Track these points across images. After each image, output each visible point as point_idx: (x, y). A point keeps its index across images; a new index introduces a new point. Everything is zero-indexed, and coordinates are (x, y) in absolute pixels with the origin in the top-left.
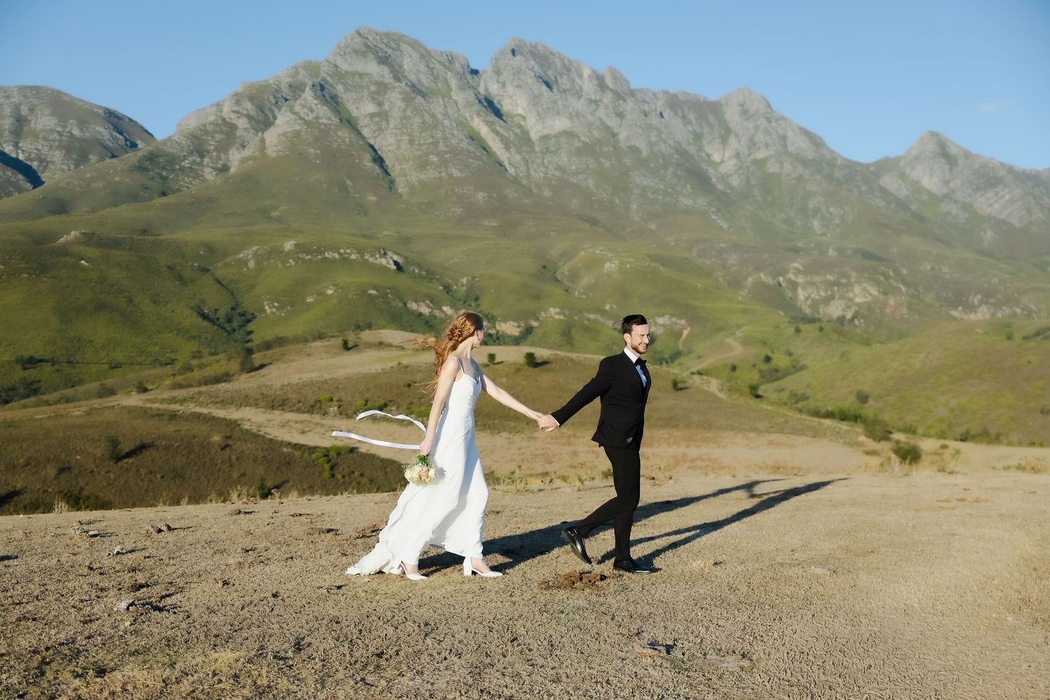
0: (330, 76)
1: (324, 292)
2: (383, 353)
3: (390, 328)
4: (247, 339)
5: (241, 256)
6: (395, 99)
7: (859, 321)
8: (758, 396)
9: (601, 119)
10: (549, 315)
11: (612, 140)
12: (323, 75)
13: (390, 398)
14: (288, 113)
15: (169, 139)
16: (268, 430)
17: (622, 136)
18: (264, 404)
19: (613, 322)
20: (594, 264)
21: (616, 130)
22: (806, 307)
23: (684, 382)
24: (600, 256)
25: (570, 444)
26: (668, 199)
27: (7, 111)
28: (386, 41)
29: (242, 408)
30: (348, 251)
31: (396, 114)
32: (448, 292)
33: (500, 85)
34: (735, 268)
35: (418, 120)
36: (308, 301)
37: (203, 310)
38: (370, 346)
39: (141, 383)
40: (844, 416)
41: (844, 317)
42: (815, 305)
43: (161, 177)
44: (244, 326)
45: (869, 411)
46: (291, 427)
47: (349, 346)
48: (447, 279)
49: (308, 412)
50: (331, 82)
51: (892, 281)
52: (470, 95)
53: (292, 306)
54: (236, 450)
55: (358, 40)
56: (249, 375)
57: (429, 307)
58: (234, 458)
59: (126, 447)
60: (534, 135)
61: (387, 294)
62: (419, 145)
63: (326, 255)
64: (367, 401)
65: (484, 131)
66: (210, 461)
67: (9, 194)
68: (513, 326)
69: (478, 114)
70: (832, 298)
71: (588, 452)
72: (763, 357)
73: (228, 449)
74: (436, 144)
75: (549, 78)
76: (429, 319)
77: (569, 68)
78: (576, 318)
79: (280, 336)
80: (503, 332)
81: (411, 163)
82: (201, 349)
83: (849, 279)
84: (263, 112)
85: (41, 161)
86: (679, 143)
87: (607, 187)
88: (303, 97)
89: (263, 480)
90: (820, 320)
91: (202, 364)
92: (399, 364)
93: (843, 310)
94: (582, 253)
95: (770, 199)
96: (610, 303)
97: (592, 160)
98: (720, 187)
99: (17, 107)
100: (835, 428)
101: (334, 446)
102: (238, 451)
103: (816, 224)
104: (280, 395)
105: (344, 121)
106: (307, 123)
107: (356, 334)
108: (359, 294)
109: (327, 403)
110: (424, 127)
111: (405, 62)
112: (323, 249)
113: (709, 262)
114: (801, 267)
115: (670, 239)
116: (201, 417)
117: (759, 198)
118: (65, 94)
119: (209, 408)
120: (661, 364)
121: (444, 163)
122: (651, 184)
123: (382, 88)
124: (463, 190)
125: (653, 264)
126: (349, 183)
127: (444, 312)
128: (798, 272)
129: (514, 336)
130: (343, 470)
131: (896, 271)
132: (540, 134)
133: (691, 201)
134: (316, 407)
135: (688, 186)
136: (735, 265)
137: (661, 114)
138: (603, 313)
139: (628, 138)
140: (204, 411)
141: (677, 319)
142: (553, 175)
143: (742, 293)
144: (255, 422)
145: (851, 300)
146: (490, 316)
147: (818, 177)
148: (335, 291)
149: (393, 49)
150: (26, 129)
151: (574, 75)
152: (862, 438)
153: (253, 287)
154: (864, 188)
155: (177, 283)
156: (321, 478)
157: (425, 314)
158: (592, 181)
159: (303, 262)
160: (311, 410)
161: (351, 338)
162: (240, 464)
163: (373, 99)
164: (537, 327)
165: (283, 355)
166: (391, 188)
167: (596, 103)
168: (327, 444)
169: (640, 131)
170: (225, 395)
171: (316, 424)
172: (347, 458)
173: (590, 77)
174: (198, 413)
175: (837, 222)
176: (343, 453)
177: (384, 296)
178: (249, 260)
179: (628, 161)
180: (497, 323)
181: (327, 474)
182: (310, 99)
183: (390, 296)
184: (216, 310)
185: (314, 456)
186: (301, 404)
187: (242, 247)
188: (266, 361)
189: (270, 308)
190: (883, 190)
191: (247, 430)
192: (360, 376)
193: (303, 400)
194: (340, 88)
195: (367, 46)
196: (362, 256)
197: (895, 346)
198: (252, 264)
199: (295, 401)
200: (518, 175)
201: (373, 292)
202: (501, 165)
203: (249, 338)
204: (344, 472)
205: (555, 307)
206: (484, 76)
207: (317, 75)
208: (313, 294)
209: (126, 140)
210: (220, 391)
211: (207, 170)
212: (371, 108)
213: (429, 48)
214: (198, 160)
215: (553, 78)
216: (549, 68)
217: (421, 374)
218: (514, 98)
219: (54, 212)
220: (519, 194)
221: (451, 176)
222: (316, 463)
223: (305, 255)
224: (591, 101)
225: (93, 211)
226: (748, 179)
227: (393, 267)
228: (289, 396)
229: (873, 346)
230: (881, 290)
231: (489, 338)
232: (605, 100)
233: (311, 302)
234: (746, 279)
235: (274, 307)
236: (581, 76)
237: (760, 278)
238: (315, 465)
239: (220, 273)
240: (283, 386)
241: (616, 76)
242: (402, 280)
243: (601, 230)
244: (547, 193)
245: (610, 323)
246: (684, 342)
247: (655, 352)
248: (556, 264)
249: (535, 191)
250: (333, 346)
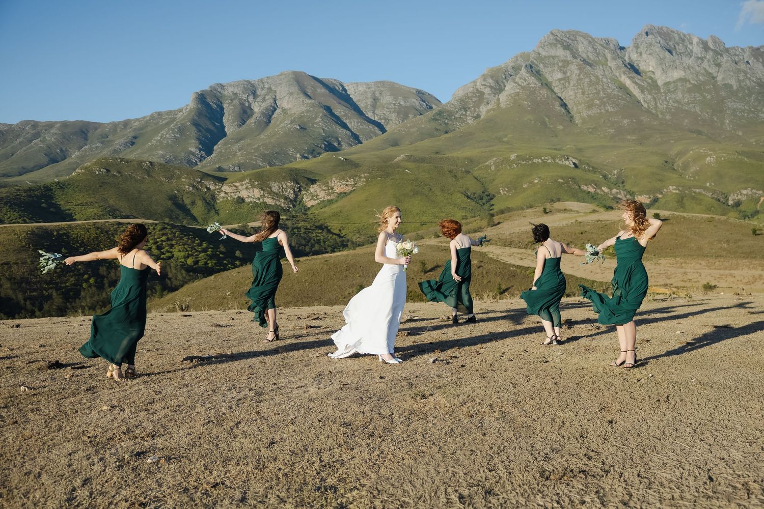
0: (535, 59)
1: (533, 182)
2: (567, 215)
3: (571, 201)
4: (491, 208)
5: (487, 163)
6: (573, 69)
9: (705, 69)
10: (669, 191)
11: (712, 81)
12: (532, 59)
14: (512, 83)
15: (449, 103)
16: (502, 258)
17: (719, 78)
18: (500, 244)
19: (712, 193)
20: (699, 158)
21: (715, 75)
23: (760, 230)
24: (703, 154)
25: (682, 268)
26: (751, 115)
27: (369, 95)
28: (568, 36)
29: (488, 246)
30: (546, 158)
31: (574, 77)
33: (638, 54)
35: (587, 80)
37: (467, 194)
38: (559, 211)
39: (436, 233)
43: (445, 123)
44: (489, 202)
46: (515, 256)
47: (548, 211)
50: (536, 63)
52: (620, 62)
53: (515, 190)
54: (485, 268)
55: (552, 37)
56: (492, 228)
57: (593, 187)
58: (484, 272)
59: (429, 267)
60: (660, 83)
62: (588, 94)
63: (534, 161)
65: (628, 83)
67: (371, 138)
68: (646, 197)
69: (624, 73)
71: (694, 272)
73: (481, 268)
74: (598, 93)
75: (671, 47)
77: (683, 39)
78: (686, 192)
79: (509, 206)
81: (583, 105)
82: (467, 214)
84: (498, 83)
85: (386, 119)
86: (760, 79)
88: (521, 72)
89: (500, 285)
91: (467, 222)
92: (576, 221)
96: (709, 182)
97: (698, 95)
99: (374, 93)
102: (487, 269)
104: (509, 239)
105: (544, 84)
106: (523, 88)
107: (551, 205)
108: (552, 182)
110: (591, 84)
111: (579, 47)
112: (532, 158)
118: (397, 84)
120: (745, 219)
121: (603, 104)
123: (566, 63)
125: (740, 157)
126: (547, 119)
127: (603, 191)
132: (664, 82)
137: (748, 62)
138: (705, 188)
139: (723, 79)
141: (757, 190)
142: (672, 106)
144: (495, 254)
146: (631, 192)
148: (539, 180)
149: (573, 40)
150: (378, 103)
151: (687, 43)
153: (494, 180)
155: (454, 179)
159: (521, 166)
161: (548, 206)
162: (487, 276)
163: (561, 70)
164: (661, 198)
165: (511, 217)
167: (702, 59)
169: (732, 74)
171: (529, 255)
173: (698, 44)
178: (491, 166)
179: (723, 93)
182: (524, 74)
183: (571, 182)
184: (474, 193)
185: (528, 272)
187: (487, 159)
188: (501, 220)
189: (503, 191)
191: (491, 258)
194: (541, 66)
195: (557, 40)
196: (555, 160)
198: (493, 168)
199: (517, 242)
200: (649, 107)
201: (561, 181)
202: (639, 102)
205: (673, 186)
206: (628, 50)
207: (528, 60)
208: (526, 183)
209: (427, 105)
211: (468, 118)
212: (559, 75)
213: (594, 37)
214: (464, 113)
215: (673, 46)
216: (670, 41)
217: (589, 227)
218: (647, 61)
219: (392, 146)
221: (607, 111)
223: (522, 161)
224: (698, 58)
225: (411, 144)
227: (573, 166)
228: (514, 239)
232: (708, 57)
233: (525, 187)
235: (505, 190)
236: (691, 43)
239: (476, 174)
240: (510, 234)
241: (715, 41)
242: (578, 173)
243: (705, 137)
244: (668, 117)
245: (710, 194)
246: (761, 205)
247: (740, 211)
248: (674, 160)
249: (660, 116)
250: (538, 211)
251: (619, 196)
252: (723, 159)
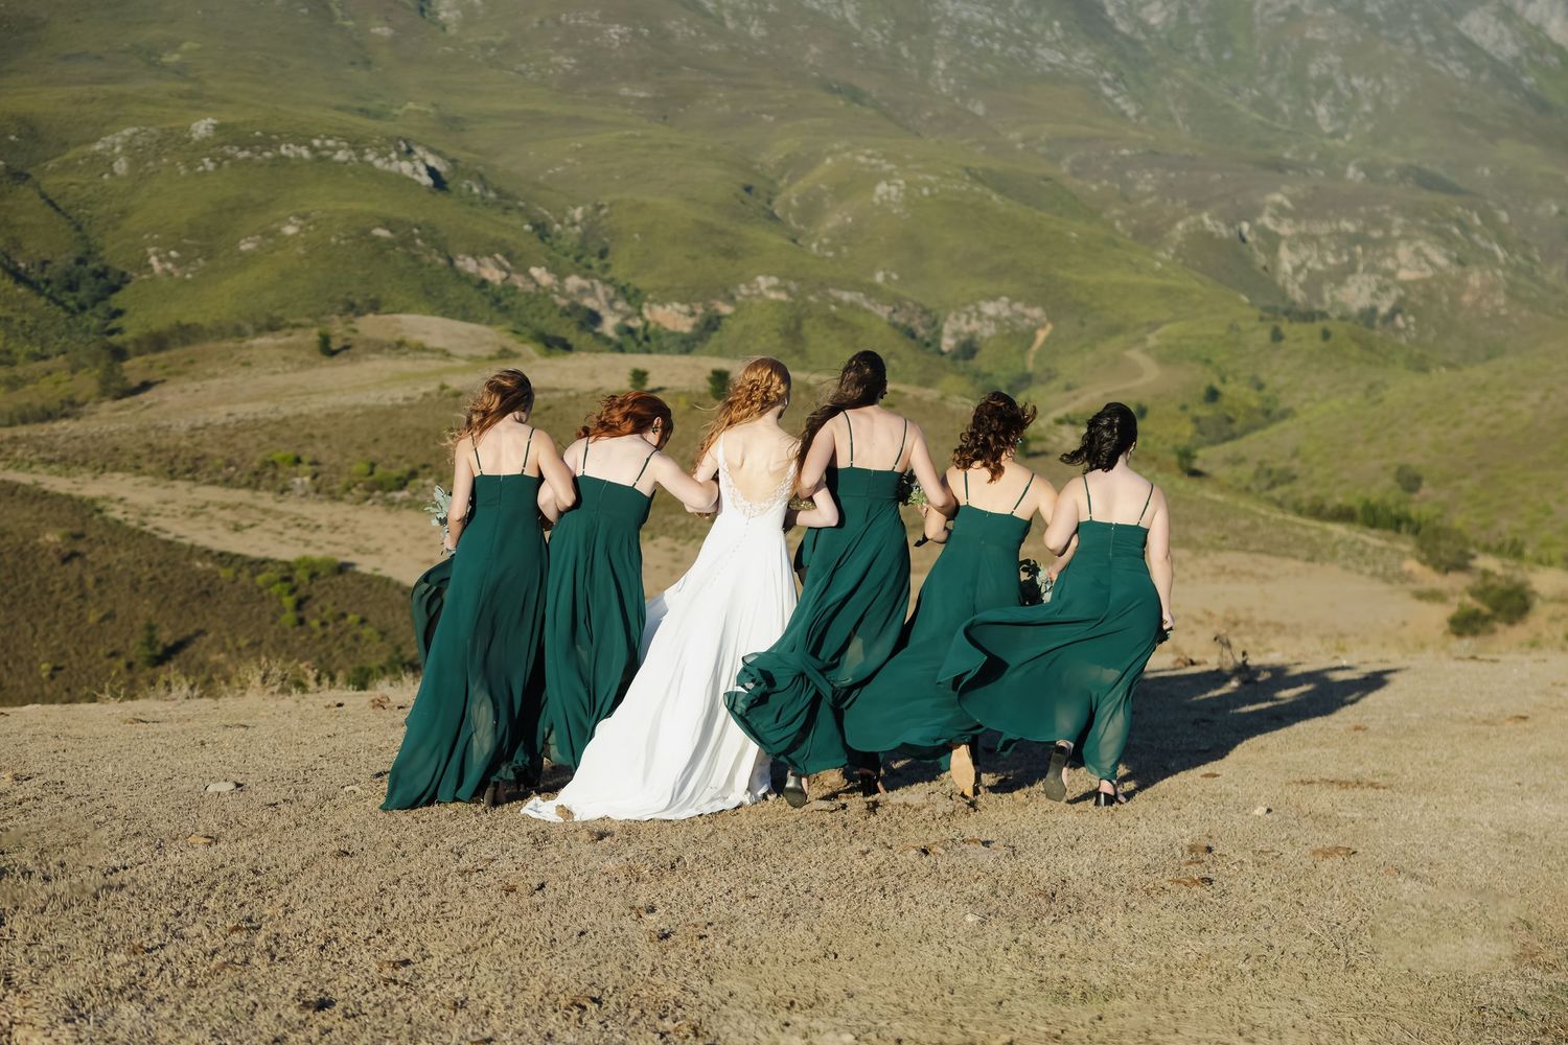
1: (278, 230)
2: (405, 365)
3: (420, 311)
4: (110, 327)
5: (98, 147)
7: (1404, 319)
8: (1195, 474)
10: (756, 292)
13: (423, 460)
16: (161, 522)
18: (153, 466)
19: (891, 309)
20: (852, 184)
22: (1296, 287)
24: (867, 169)
26: (1013, 49)
29: (107, 474)
30: (330, 143)
32: (542, 238)
34: (1149, 201)
36: (243, 248)
37: (15, 263)
38: (378, 347)
40: (1372, 517)
41: (1373, 310)
42: (1314, 283)
44: (104, 299)
45: (1421, 506)
46: (212, 517)
47: (335, 344)
48: (540, 209)
49: (248, 485)
51: (1476, 237)
53: (209, 257)
54: (93, 564)
56: (119, 403)
57: (501, 267)
58: (90, 579)
61: (413, 236)
63: (283, 150)
64: (373, 465)
66: (38, 585)
68: (679, 312)
70: (1351, 269)
72: (1202, 391)
73: (76, 562)
76: (502, 294)
78: (812, 298)
79: (185, 321)
80: (658, 324)
82: (11, 345)
83: (1387, 231)
87: (885, 21)
89: (151, 628)
90: (1323, 315)
91: (16, 377)
92: (443, 387)
93: (1374, 295)
94: (829, 161)
95: (1227, 56)
96: (884, 270)
98: (1123, 27)
100: (1354, 543)
101: (305, 558)
102: (97, 567)
103: (1322, 111)
104: (187, 449)
107: (346, 323)
108: (351, 237)
109: (287, 469)
112: (275, 137)
113: (1094, 188)
114: (1288, 204)
115: (1014, 136)
116: (19, 492)
117: (1203, 55)
119: (33, 473)
122: (978, 17)
124: (577, 18)
125: (977, 189)
127: (532, 279)
128: (1281, 212)
129: (681, 333)
130: (323, 609)
131: (1488, 217)
133: (1062, 57)
134: (265, 475)
135: (1057, 24)
136: (1151, 194)
138: (872, 291)
140: (23, 478)
141: (1026, 306)
143: (1163, 255)
144: (135, 506)
145: (1390, 274)
146: (630, 291)
147: (1331, 11)
148: (301, 227)
152: (1411, 565)
153: (124, 213)
154: (1426, 38)
156: (275, 627)
157: (492, 284)
158: (852, 7)
159: (232, 165)
160: (254, 480)
161: (338, 329)
162: (102, 593)
164: (729, 317)
165: (192, 362)
166: (422, 10)
168: (288, 553)
170: (69, 446)
171: (266, 511)
172: (331, 586)
174: (11, 482)
175: (1368, 108)
176: (322, 574)
177: (407, 242)
178: (115, 157)
180: (646, 304)
181: (289, 617)
183: (418, 241)
184: (45, 263)
185: (260, 580)
186: (232, 469)
187: (100, 129)
188: (155, 375)
189: (160, 261)
190: (1466, 43)
191: (118, 522)
192: (359, 411)
193: (238, 460)
196: (361, 154)
197: (1479, 373)
198: (121, 166)
199: (219, 461)
201: (383, 233)
203: (114, 324)
204: (325, 615)
205: (769, 274)
208: (253, 235)
210: (57, 436)
220: (696, 31)
222: (265, 593)
223: (236, 148)
226: (1183, 13)
227: (427, 180)
228: (207, 450)
229: (1434, 371)
230: (1455, 255)
231: (628, 337)
233: (249, 250)
234: (1171, 223)
235: (170, 259)
237: (1201, 222)
238: (263, 599)
239: (51, 183)
240: (194, 429)
242: (444, 212)
243: (870, 112)
244: (756, 30)
245: (883, 312)
246: (1039, 354)
247: (977, 375)
248: (773, 182)
249: (731, 25)
250: (299, 347)
251: (589, 303)
252: (926, 191)
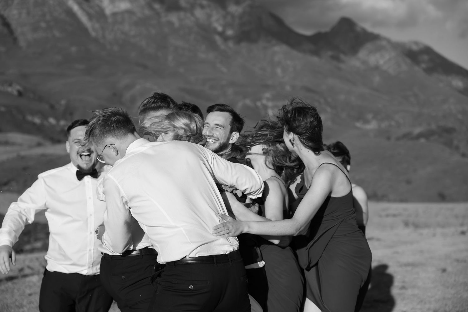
2: (8, 148)
3: (14, 132)
26: (191, 54)
32: (52, 109)
48: (52, 101)
60: (107, 12)
61: (12, 110)
62: (33, 15)
65: (76, 8)
74: (44, 15)
76: (40, 127)
81: (28, 27)
87: (153, 46)
92: (18, 155)
94: (138, 86)
97: (144, 29)
103: (279, 71)
114: (270, 97)
115: (192, 78)
121: (50, 28)
122: (181, 45)
124: (62, 45)
127: (49, 122)
132: (112, 12)
133: (205, 56)
135: (203, 46)
142: (119, 37)
157: (37, 123)
158: (144, 42)
166: (14, 43)
175: (291, 70)
177: (10, 112)
179: (166, 30)
200: (97, 36)
202: (86, 30)
220: (98, 49)
221: (54, 36)
227: (16, 93)
237: (246, 102)
242: (22, 102)
243: (150, 71)
248: (122, 92)
249: (108, 47)
